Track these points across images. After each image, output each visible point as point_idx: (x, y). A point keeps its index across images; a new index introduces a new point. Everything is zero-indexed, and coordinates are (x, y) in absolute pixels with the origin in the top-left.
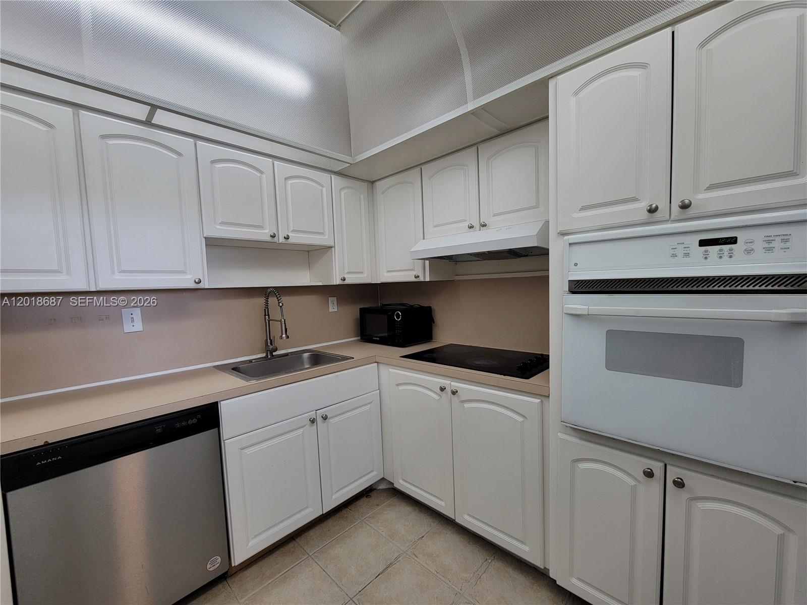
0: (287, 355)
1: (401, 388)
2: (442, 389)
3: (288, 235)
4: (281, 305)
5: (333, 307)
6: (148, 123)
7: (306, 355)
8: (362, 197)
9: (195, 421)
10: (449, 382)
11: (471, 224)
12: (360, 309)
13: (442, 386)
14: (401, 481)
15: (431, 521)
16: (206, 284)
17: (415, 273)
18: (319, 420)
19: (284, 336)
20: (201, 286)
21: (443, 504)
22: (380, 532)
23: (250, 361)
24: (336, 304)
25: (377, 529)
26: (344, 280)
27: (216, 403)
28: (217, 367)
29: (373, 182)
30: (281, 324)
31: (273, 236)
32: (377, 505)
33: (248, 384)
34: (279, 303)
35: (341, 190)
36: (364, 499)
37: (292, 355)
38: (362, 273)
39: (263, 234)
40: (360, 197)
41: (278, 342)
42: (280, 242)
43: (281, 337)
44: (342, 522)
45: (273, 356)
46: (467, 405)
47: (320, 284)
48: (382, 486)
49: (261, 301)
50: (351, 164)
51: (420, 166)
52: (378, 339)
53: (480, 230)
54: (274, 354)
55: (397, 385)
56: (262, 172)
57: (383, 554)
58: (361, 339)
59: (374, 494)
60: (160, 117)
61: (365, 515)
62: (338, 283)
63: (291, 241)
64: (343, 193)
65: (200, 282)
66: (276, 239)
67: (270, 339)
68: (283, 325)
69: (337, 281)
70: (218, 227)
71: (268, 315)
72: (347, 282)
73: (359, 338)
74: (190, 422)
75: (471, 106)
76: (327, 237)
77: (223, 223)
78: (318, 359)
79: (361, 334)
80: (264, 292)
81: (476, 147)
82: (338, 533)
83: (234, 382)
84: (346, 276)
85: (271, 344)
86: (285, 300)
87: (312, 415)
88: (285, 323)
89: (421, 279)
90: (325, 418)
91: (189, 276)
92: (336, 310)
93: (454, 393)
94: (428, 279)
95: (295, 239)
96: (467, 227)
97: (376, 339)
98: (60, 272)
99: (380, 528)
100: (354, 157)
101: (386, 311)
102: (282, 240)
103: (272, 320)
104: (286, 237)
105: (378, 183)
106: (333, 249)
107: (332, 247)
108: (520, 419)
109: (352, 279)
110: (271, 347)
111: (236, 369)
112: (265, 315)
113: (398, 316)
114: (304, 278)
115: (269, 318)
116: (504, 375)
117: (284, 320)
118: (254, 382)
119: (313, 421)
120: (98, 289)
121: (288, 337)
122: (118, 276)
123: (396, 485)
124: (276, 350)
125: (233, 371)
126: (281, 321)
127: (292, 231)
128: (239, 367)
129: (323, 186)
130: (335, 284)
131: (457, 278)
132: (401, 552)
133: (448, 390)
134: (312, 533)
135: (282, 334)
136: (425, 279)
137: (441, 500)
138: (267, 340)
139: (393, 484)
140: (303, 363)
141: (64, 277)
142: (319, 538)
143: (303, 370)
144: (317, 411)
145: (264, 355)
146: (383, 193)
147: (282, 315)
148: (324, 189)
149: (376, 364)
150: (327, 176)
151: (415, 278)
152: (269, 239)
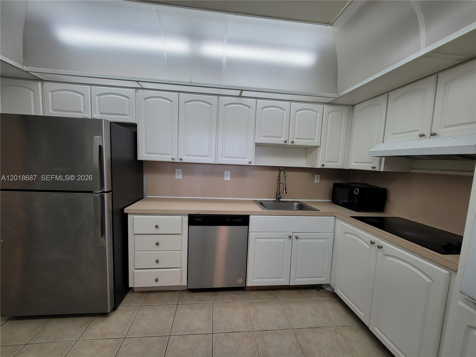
0: (286, 202)
1: (347, 235)
2: (372, 243)
3: (293, 141)
4: (285, 176)
5: (317, 180)
6: (240, 96)
7: (296, 204)
8: (344, 115)
9: (240, 220)
10: (379, 240)
11: (422, 134)
12: (334, 184)
13: (373, 241)
14: (339, 290)
15: (353, 321)
16: (253, 164)
17: (373, 165)
18: (294, 238)
19: (284, 192)
20: (251, 164)
21: (362, 314)
22: (319, 310)
23: (268, 201)
24: (319, 179)
25: (317, 308)
26: (323, 165)
27: (249, 215)
28: (254, 201)
29: (353, 106)
30: (284, 186)
31: (285, 142)
32: (322, 297)
33: (263, 211)
34: (284, 175)
35: (329, 113)
36: (315, 290)
37: (289, 202)
38: (337, 162)
39: (281, 141)
40: (342, 116)
41: (282, 195)
42: (289, 144)
43: (283, 192)
44: (300, 295)
45: (279, 201)
46: (388, 258)
47: (310, 167)
48: (328, 289)
49: (277, 173)
50: (336, 98)
51: (388, 93)
52: (342, 203)
53: (430, 138)
54: (280, 200)
55: (345, 233)
56: (284, 110)
57: (316, 320)
58: (332, 201)
59: (322, 291)
60: (244, 94)
61: (313, 298)
62: (319, 167)
63: (294, 144)
64: (330, 115)
65: (251, 162)
66: (287, 143)
67: (279, 192)
68: (285, 186)
69: (319, 166)
70: (261, 138)
71: (280, 180)
72: (325, 167)
73: (331, 201)
74: (238, 220)
75: (422, 52)
76: (316, 141)
77: (263, 136)
78: (302, 207)
79: (332, 198)
80: (279, 169)
81: (437, 75)
82: (295, 299)
83: (257, 208)
84: (325, 164)
85: (279, 195)
86: (288, 173)
87: (291, 234)
88: (286, 186)
89: (377, 169)
90: (297, 238)
91: (247, 160)
92: (319, 182)
93: (379, 247)
94: (382, 170)
95: (297, 142)
96: (418, 136)
97: (341, 203)
98: (208, 157)
99: (319, 308)
100: (339, 93)
101: (350, 187)
102: (290, 143)
103: (281, 183)
104: (292, 141)
105: (356, 106)
106: (319, 148)
107: (318, 147)
108: (428, 280)
109: (328, 166)
110: (278, 196)
111: (261, 204)
112: (278, 180)
113: (356, 192)
114: (302, 163)
115: (280, 182)
116: (423, 246)
117: (286, 184)
118: (265, 210)
119: (290, 237)
120: (217, 163)
121: (286, 193)
122: (224, 159)
123: (335, 291)
124: (280, 198)
125: (260, 204)
126: (284, 184)
127: (296, 138)
128: (262, 203)
129: (317, 112)
130: (317, 168)
131: (413, 171)
132: (327, 326)
133: (376, 244)
134: (283, 292)
135: (284, 191)
136: (380, 170)
137: (362, 312)
138: (277, 192)
139: (334, 290)
140: (293, 208)
141: (209, 158)
142: (286, 296)
143: (292, 210)
144: (293, 233)
145: (275, 200)
146: (359, 112)
147: (285, 182)
148: (318, 114)
149: (334, 217)
150: (321, 106)
151: (372, 168)
152: (283, 143)
